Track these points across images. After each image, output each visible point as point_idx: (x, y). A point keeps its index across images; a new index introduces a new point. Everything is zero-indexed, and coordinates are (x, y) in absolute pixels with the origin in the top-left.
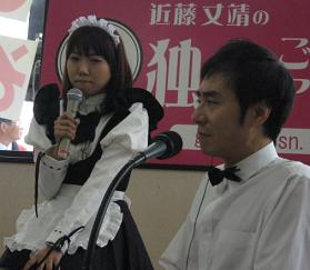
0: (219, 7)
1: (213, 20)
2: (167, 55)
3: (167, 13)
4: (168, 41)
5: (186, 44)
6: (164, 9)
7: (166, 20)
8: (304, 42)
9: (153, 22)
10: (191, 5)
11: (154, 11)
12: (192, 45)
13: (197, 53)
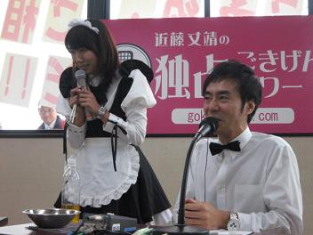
0: (198, 34)
1: (195, 42)
2: (167, 65)
3: (166, 39)
4: (167, 56)
5: (179, 58)
6: (163, 36)
7: (165, 43)
8: (252, 54)
9: (157, 45)
10: (181, 33)
11: (157, 38)
12: (183, 59)
13: (186, 63)
